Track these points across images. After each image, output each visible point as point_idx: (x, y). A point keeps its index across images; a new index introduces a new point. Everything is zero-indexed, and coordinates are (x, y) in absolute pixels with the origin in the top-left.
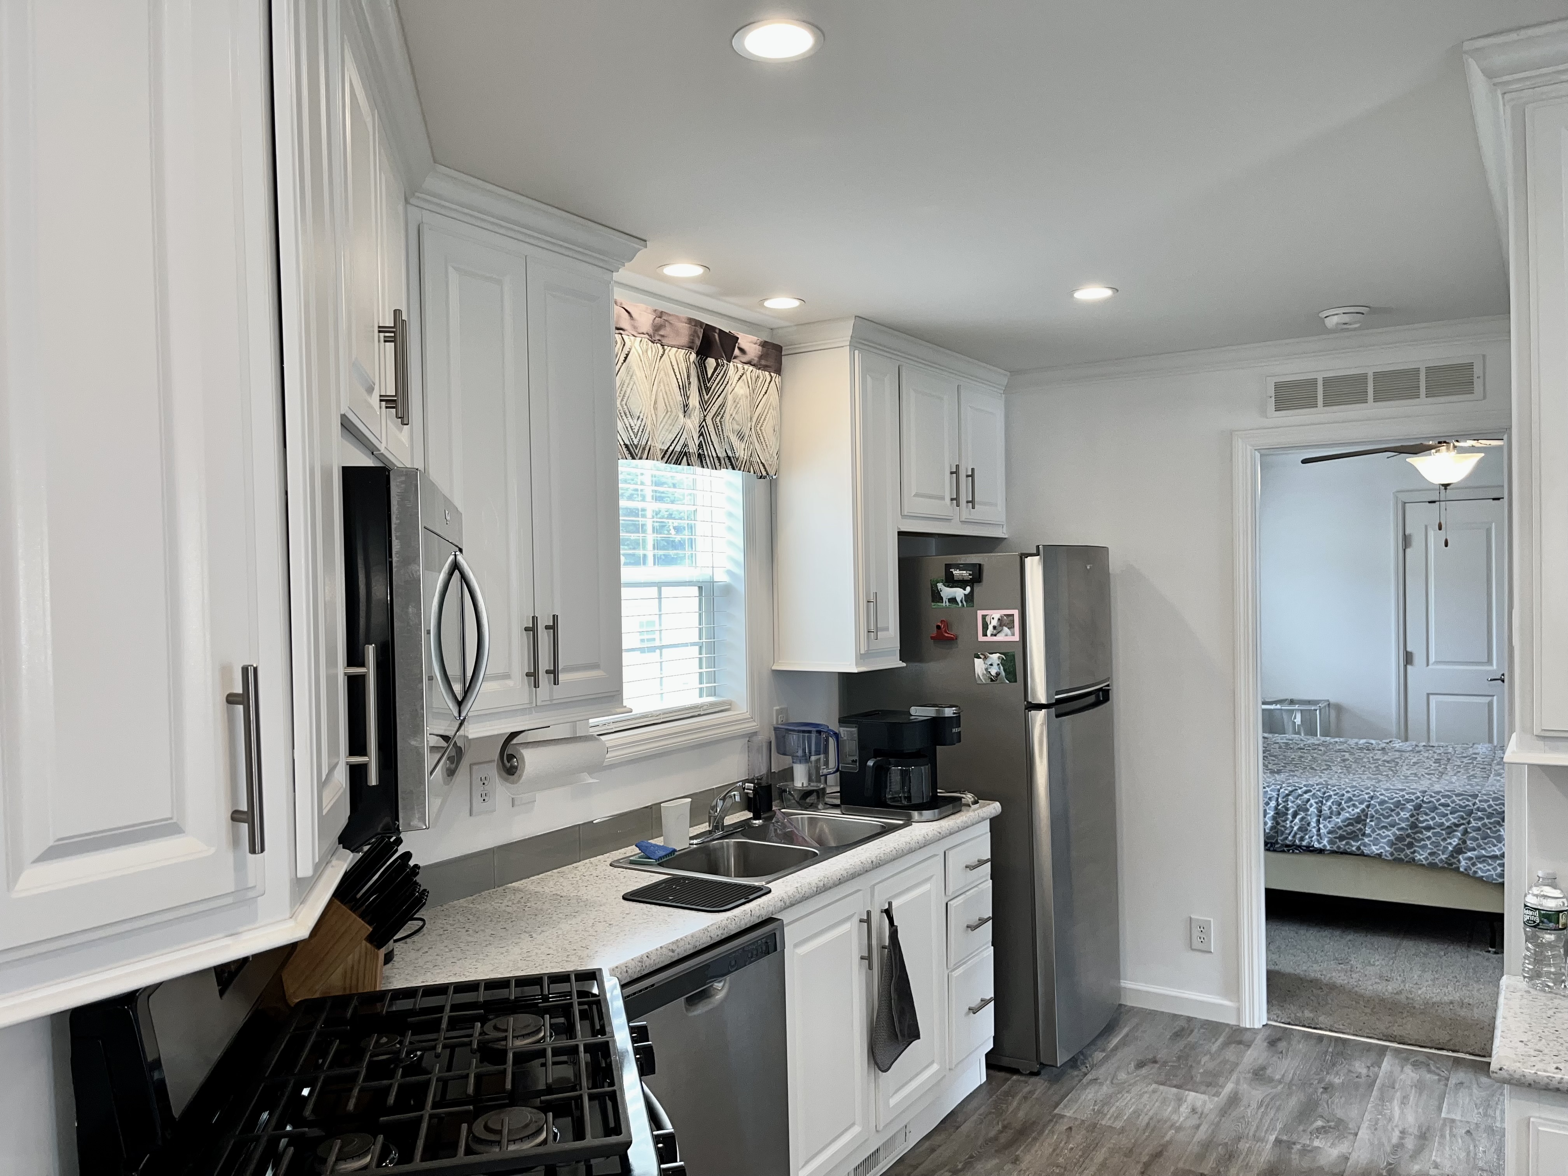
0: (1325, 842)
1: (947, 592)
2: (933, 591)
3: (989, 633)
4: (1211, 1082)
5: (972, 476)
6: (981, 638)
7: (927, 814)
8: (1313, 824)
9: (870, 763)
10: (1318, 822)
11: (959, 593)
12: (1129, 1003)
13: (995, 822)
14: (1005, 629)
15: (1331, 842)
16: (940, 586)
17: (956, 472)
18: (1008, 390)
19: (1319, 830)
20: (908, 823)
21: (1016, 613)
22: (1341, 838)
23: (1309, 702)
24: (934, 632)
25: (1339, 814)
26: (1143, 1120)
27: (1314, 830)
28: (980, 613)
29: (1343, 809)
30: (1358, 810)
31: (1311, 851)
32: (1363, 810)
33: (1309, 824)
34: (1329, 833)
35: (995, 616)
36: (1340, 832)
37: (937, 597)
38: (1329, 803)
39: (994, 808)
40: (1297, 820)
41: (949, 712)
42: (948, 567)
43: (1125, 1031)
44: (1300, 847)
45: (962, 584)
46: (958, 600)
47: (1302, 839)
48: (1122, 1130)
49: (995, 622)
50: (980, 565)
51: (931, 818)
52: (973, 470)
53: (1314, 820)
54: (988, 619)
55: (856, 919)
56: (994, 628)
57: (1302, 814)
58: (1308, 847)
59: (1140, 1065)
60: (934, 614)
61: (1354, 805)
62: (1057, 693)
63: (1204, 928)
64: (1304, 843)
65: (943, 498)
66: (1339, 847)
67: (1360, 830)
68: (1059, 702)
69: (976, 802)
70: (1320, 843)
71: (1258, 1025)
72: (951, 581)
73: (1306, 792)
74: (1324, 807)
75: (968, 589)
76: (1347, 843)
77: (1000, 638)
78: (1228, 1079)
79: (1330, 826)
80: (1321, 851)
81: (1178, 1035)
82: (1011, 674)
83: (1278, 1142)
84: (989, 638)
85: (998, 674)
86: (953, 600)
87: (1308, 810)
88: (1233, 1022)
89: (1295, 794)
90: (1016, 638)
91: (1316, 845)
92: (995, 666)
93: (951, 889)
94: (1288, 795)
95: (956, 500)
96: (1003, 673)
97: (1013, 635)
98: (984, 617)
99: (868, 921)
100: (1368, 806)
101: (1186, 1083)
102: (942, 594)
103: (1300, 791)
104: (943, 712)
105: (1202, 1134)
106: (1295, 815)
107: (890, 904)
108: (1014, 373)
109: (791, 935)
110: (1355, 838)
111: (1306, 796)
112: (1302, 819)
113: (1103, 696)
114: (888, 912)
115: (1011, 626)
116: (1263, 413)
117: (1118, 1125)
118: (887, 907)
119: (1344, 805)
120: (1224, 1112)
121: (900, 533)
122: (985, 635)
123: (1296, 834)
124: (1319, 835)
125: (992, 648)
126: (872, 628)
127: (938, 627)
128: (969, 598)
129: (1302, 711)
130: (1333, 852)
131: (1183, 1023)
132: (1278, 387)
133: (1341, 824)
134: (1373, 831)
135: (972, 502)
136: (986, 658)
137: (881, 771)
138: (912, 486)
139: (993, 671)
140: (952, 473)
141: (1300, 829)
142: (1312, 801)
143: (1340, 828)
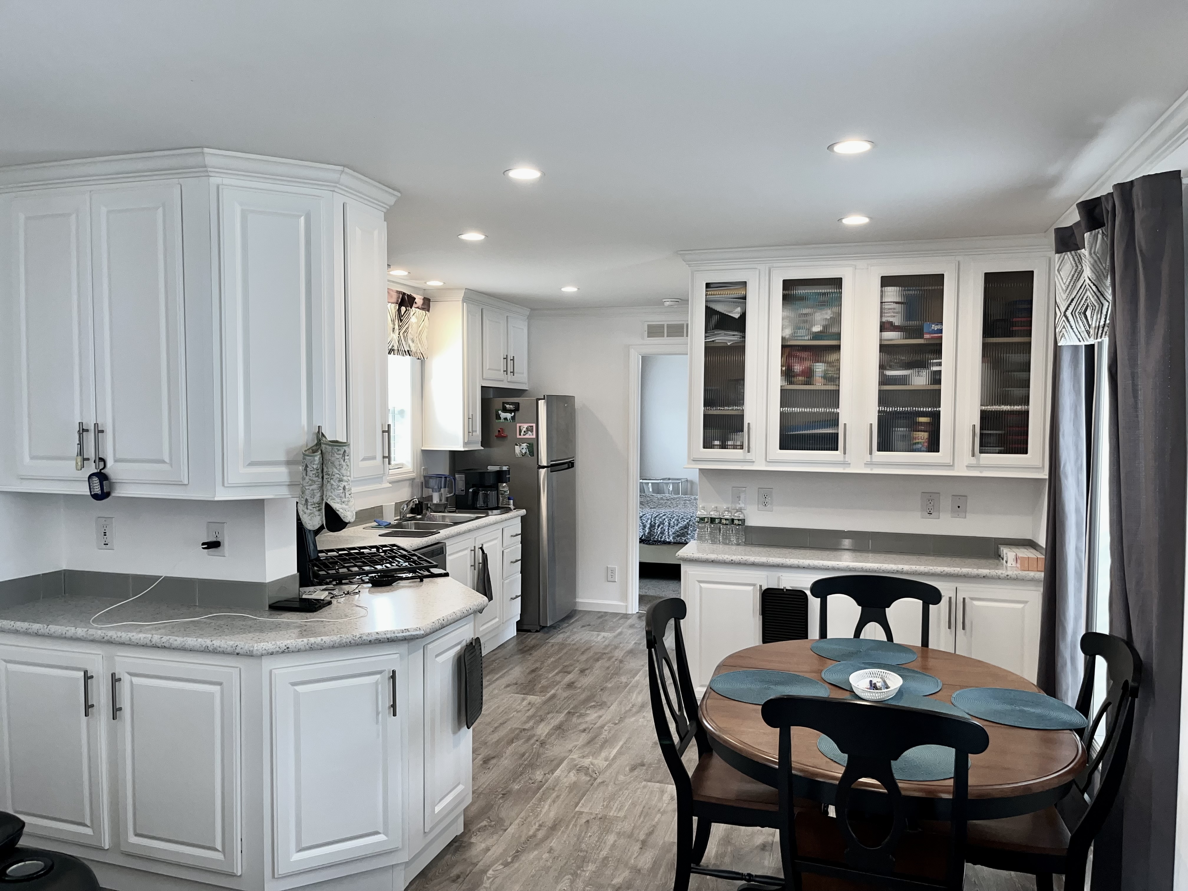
0: (671, 538)
1: (503, 415)
2: (496, 415)
3: (522, 434)
4: (612, 629)
5: (513, 360)
6: (518, 436)
7: (495, 512)
8: (666, 530)
9: (471, 490)
10: (669, 529)
11: (509, 416)
12: (580, 608)
13: (523, 518)
14: (529, 432)
15: (674, 538)
16: (500, 412)
17: (506, 358)
18: (530, 318)
19: (669, 533)
20: (487, 515)
21: (534, 425)
22: (678, 536)
23: (678, 479)
24: (497, 433)
25: (677, 525)
26: (583, 641)
27: (667, 533)
28: (518, 425)
29: (679, 523)
30: (685, 523)
31: (665, 543)
32: (688, 523)
33: (664, 530)
34: (673, 534)
35: (525, 426)
36: (678, 533)
37: (498, 417)
38: (673, 520)
39: (523, 512)
40: (659, 529)
41: (505, 468)
42: (504, 403)
43: (577, 617)
44: (660, 541)
45: (510, 411)
46: (508, 419)
47: (661, 538)
48: (574, 644)
49: (525, 429)
50: (518, 403)
51: (497, 514)
52: (513, 357)
53: (667, 528)
54: (521, 428)
55: (469, 550)
56: (525, 432)
57: (662, 526)
58: (664, 541)
59: (583, 626)
60: (496, 425)
61: (684, 521)
62: (552, 461)
63: (613, 571)
64: (662, 540)
65: (500, 370)
66: (677, 540)
67: (686, 532)
68: (552, 465)
69: (514, 509)
70: (669, 539)
71: (634, 612)
72: (505, 410)
73: (664, 515)
74: (671, 522)
75: (513, 414)
76: (681, 539)
77: (527, 436)
78: (619, 628)
79: (673, 531)
80: (669, 543)
81: (600, 618)
82: (532, 453)
83: (635, 643)
84: (522, 437)
85: (526, 453)
86: (506, 419)
87: (664, 524)
88: (624, 612)
89: (659, 517)
90: (534, 436)
91: (668, 540)
92: (524, 449)
93: (505, 545)
94: (656, 517)
95: (506, 371)
96: (528, 452)
97: (533, 435)
98: (520, 427)
99: (474, 550)
100: (690, 521)
101: (603, 630)
102: (501, 416)
103: (661, 515)
104: (502, 468)
105: (606, 643)
106: (659, 526)
107: (482, 545)
108: (532, 310)
109: (449, 550)
110: (684, 536)
111: (664, 517)
112: (662, 528)
113: (571, 465)
114: (481, 548)
115: (532, 431)
116: (643, 338)
117: (573, 642)
118: (481, 546)
119: (680, 521)
120: (615, 637)
121: (482, 387)
122: (520, 435)
123: (659, 535)
124: (669, 535)
125: (523, 441)
126: (470, 430)
127: (499, 431)
128: (513, 418)
129: (673, 483)
130: (675, 543)
131: (602, 614)
132: (649, 326)
133: (678, 530)
134: (692, 532)
135: (513, 372)
136: (520, 445)
137: (475, 494)
138: (487, 366)
139: (524, 451)
140: (504, 358)
141: (661, 533)
142: (666, 520)
143: (678, 531)
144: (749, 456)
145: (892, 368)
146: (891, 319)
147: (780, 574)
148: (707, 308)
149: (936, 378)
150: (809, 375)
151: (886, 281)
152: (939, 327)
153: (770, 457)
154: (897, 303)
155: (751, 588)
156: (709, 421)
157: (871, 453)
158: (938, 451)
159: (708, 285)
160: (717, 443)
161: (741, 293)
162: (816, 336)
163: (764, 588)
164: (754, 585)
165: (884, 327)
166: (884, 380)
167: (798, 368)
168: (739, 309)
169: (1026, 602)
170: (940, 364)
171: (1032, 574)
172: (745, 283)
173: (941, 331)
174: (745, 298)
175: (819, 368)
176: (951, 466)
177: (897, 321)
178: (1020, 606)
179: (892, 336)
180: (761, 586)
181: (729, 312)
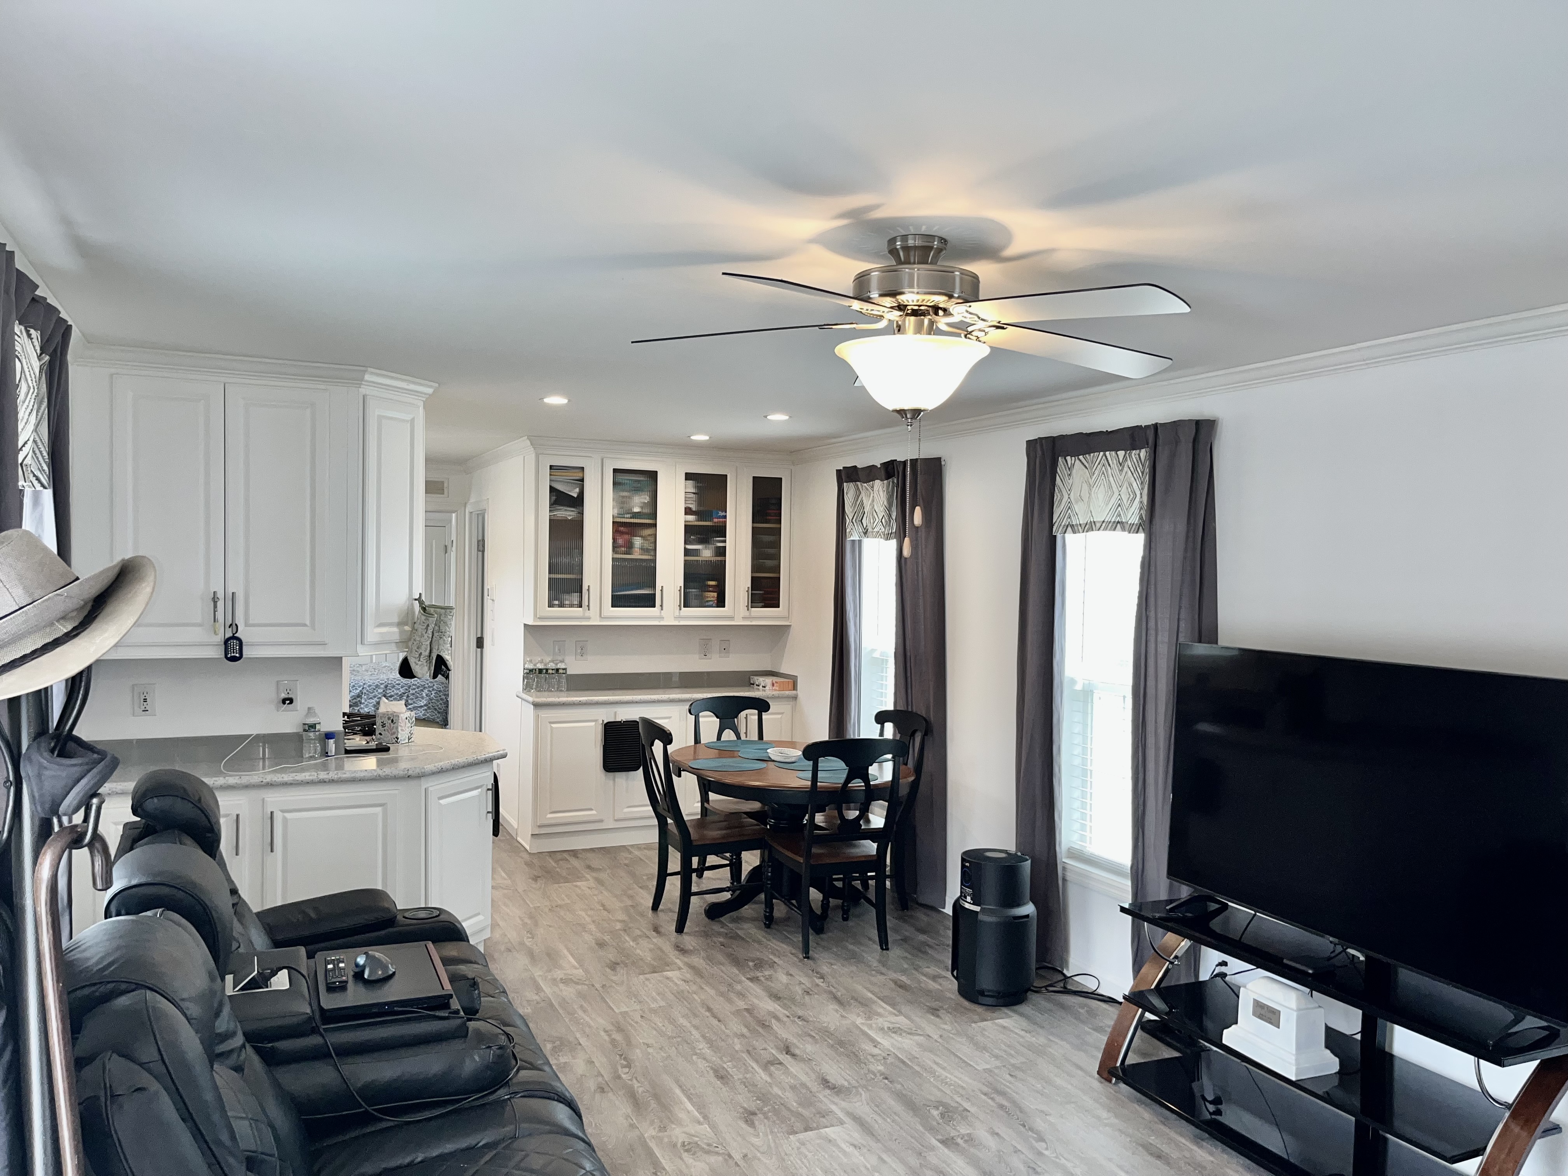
144: (587, 613)
145: (691, 543)
146: (690, 506)
147: (616, 710)
148: (551, 487)
149: (722, 552)
150: (629, 547)
151: (689, 476)
152: (724, 514)
153: (604, 614)
154: (694, 493)
155: (593, 724)
156: (553, 585)
157: (680, 609)
158: (724, 606)
159: (551, 467)
160: (556, 602)
161: (578, 475)
162: (635, 515)
163: (605, 722)
164: (596, 721)
165: (688, 511)
166: (687, 552)
167: (620, 541)
168: (577, 490)
169: (782, 713)
170: (725, 541)
171: (787, 692)
172: (583, 468)
173: (725, 517)
174: (582, 480)
175: (638, 542)
176: (731, 618)
177: (693, 507)
178: (779, 716)
179: (691, 518)
180: (603, 721)
181: (570, 491)
